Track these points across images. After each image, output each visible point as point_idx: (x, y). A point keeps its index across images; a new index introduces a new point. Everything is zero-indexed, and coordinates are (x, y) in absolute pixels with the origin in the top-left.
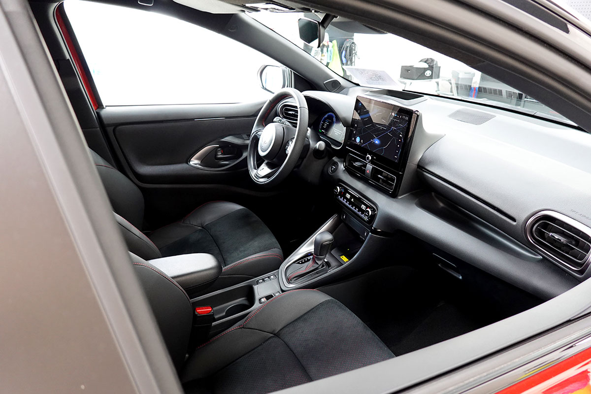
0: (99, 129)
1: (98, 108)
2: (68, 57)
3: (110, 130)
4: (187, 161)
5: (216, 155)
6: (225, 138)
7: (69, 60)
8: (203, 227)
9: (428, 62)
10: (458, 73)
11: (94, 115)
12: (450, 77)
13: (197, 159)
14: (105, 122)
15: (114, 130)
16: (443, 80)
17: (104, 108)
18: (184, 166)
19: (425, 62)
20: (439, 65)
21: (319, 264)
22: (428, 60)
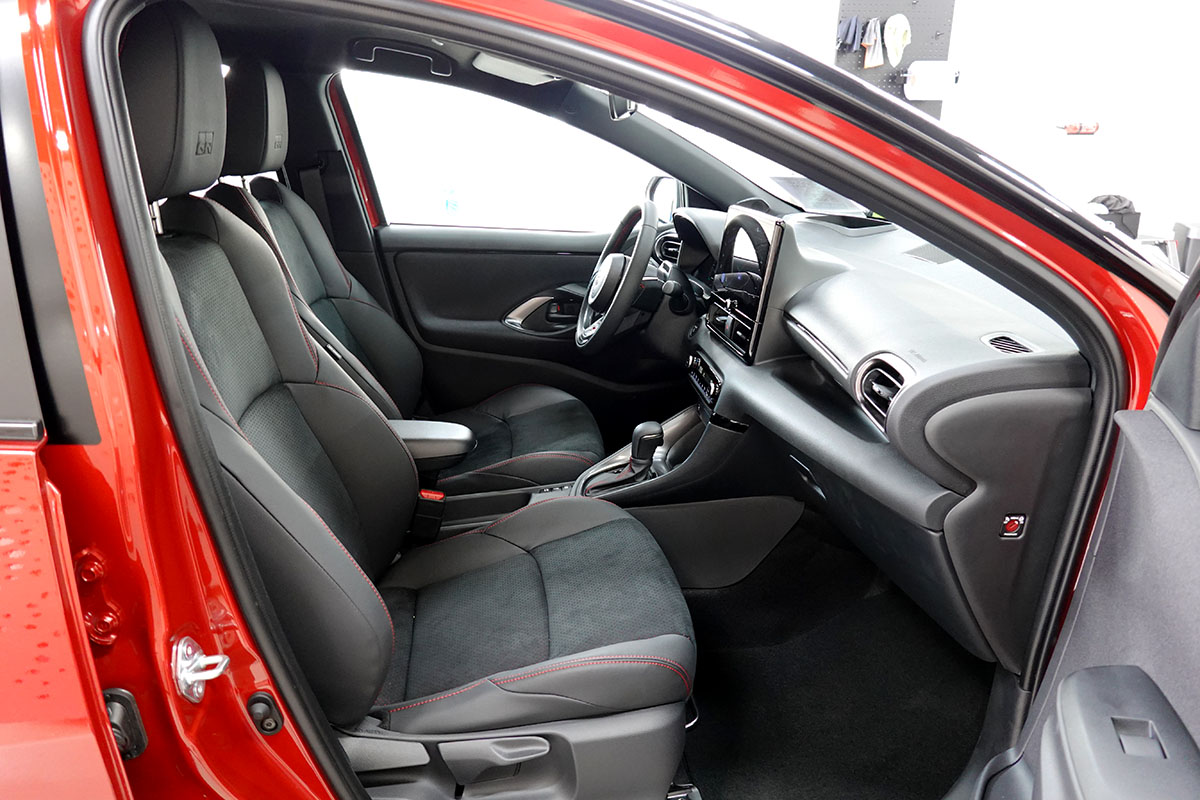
0: (374, 253)
1: (378, 225)
2: (339, 147)
3: (389, 257)
4: (503, 316)
5: (548, 312)
6: (565, 287)
7: (340, 151)
8: (504, 421)
9: (1108, 203)
10: (1188, 229)
11: (370, 234)
12: (1169, 236)
13: (519, 316)
14: (384, 245)
15: (395, 257)
16: (1144, 243)
17: (386, 225)
18: (496, 324)
19: (1103, 203)
20: (1137, 211)
21: (636, 472)
22: (1109, 198)
